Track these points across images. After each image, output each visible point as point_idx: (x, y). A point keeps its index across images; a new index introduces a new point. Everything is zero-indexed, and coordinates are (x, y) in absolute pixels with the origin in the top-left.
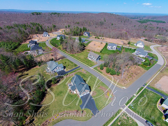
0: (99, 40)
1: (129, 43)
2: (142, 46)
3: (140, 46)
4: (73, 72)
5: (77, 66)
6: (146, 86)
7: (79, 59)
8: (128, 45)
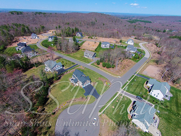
0: (92, 39)
1: (121, 42)
2: (132, 44)
3: (130, 43)
4: (72, 69)
5: (75, 64)
6: (136, 74)
7: (76, 57)
8: (120, 43)
